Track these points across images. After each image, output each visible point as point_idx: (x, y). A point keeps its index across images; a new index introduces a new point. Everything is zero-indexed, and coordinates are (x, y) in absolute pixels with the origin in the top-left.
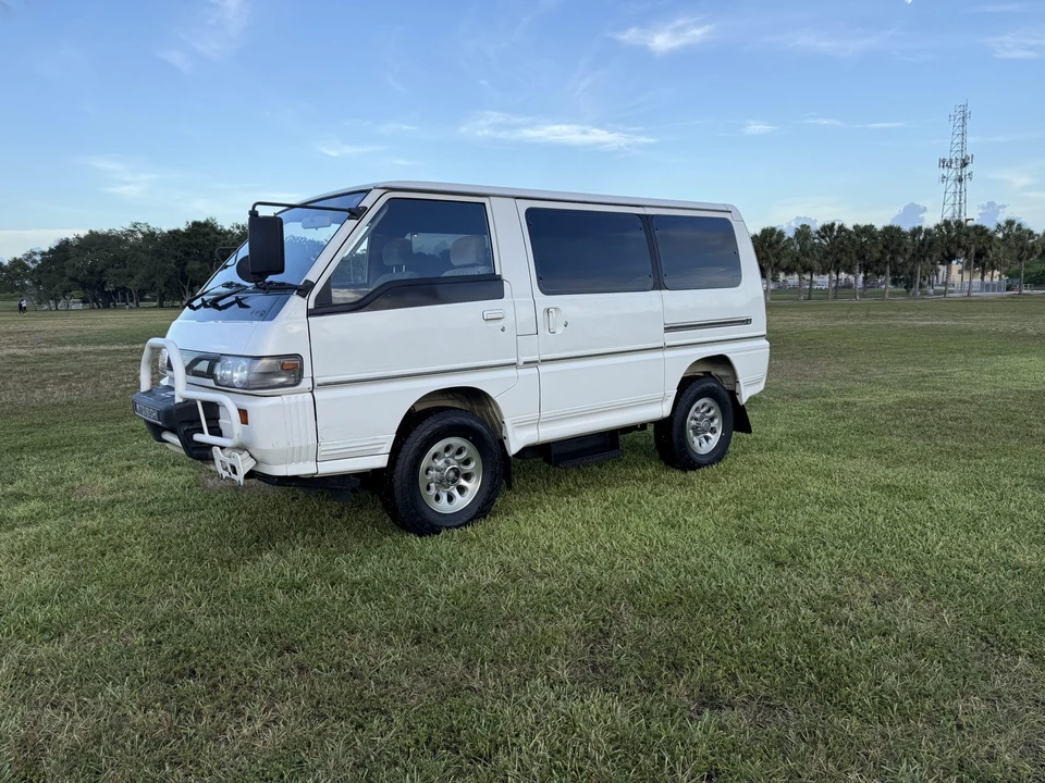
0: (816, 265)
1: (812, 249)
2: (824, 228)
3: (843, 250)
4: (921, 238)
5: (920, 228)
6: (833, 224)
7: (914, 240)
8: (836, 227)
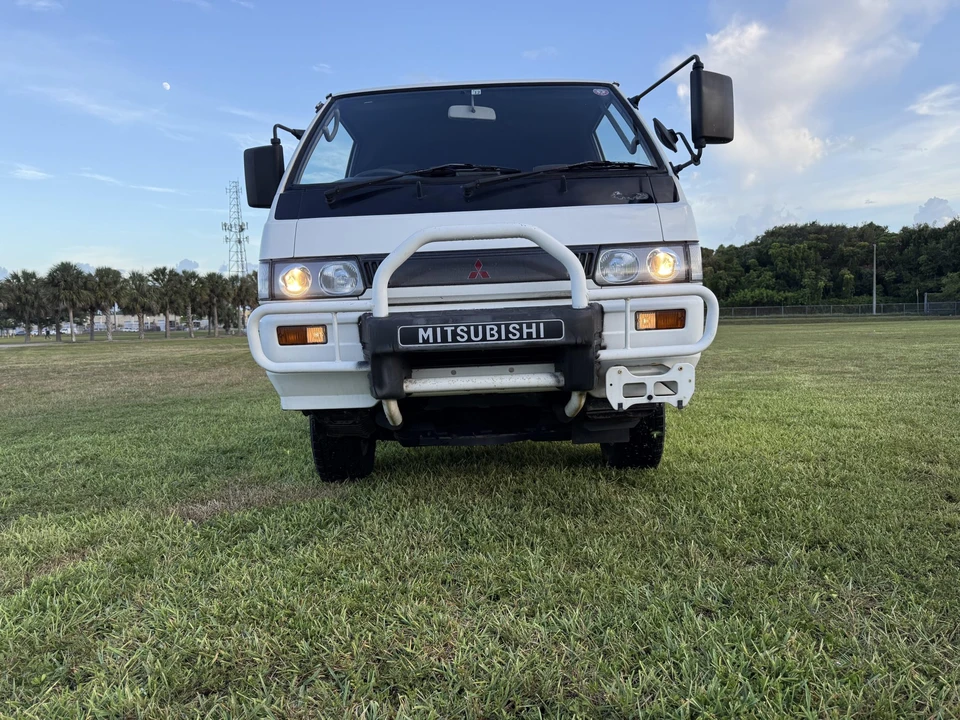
0: (155, 307)
1: (149, 290)
2: (157, 272)
3: (176, 293)
4: (239, 284)
5: (237, 277)
6: (165, 269)
7: (233, 287)
8: (167, 271)
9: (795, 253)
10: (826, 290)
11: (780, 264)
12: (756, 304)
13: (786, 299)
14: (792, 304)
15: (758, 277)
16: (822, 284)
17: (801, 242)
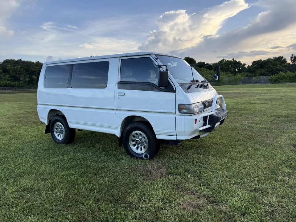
9: (17, 69)
10: (28, 82)
11: (12, 72)
12: (4, 86)
13: (15, 84)
14: (18, 86)
15: (4, 77)
16: (27, 80)
17: (18, 66)
